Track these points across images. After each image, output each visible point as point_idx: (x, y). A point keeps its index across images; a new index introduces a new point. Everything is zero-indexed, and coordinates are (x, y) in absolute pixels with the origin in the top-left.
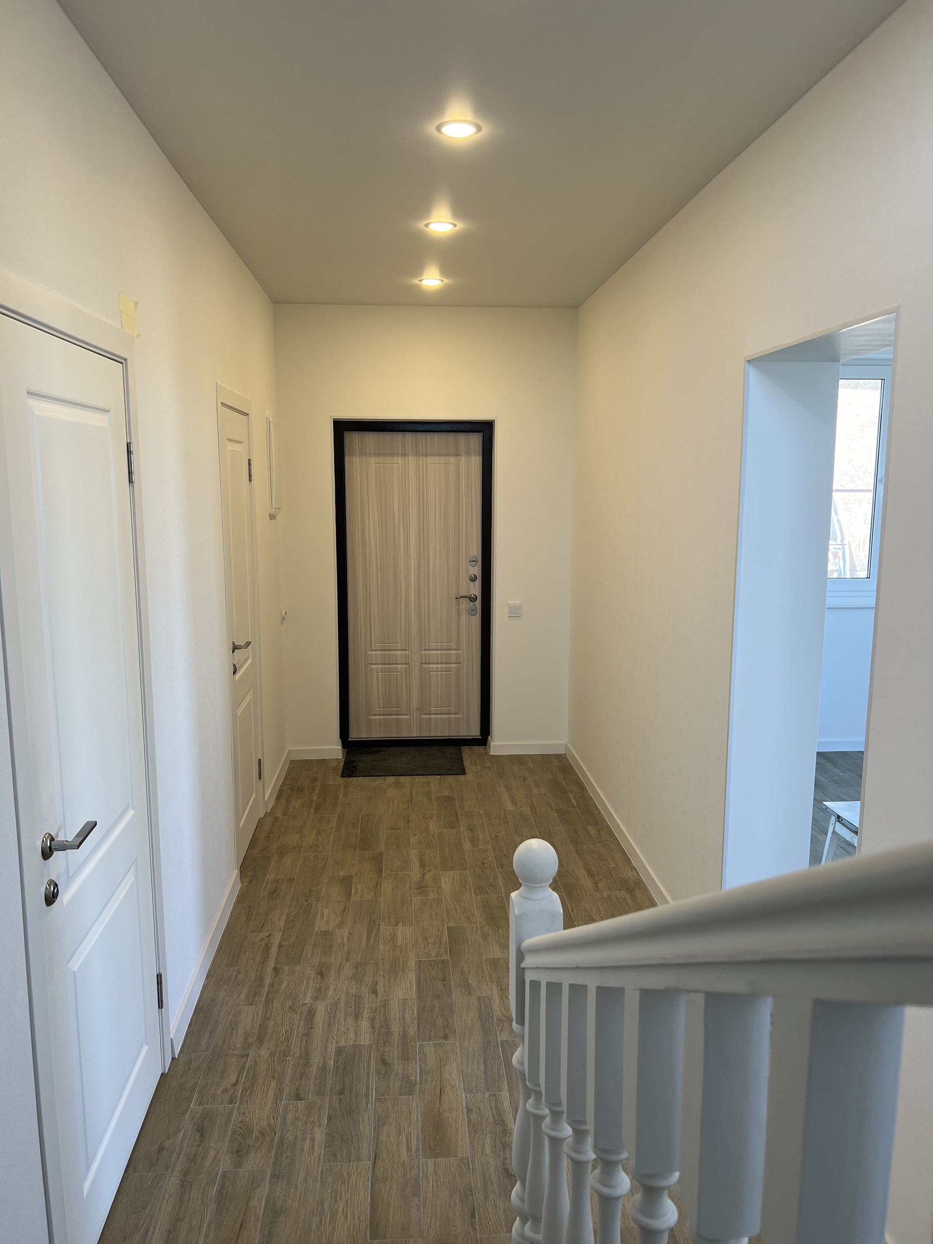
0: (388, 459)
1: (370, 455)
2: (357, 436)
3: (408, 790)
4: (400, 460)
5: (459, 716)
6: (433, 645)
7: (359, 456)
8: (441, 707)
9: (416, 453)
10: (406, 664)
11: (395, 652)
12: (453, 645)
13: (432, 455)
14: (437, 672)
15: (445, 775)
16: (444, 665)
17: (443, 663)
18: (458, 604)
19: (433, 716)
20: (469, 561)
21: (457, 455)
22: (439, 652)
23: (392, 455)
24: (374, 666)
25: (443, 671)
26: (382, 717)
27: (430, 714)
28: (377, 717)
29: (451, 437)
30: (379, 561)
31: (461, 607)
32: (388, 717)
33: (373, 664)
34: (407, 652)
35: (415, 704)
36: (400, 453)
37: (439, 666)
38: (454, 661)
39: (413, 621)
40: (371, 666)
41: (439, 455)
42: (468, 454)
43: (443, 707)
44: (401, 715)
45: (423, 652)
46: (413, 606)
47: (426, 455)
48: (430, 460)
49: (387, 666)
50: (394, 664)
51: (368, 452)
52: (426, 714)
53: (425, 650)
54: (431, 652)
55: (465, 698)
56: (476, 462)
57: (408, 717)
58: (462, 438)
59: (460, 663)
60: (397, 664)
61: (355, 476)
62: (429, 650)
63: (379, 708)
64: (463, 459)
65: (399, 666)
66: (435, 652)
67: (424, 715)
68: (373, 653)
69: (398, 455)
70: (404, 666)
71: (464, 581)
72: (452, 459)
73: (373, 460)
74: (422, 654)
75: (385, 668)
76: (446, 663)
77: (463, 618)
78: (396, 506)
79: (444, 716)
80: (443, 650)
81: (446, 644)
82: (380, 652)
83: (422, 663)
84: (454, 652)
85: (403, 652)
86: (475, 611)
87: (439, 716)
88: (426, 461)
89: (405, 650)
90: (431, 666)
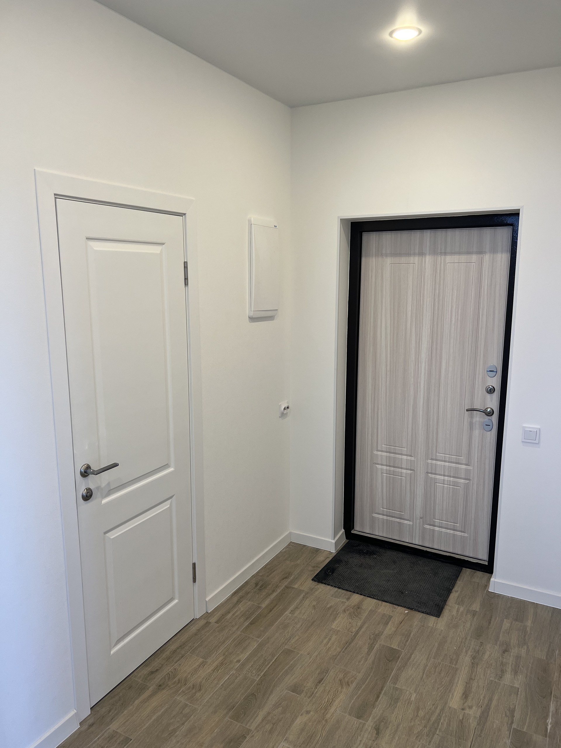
0: (403, 259)
1: (386, 255)
2: (374, 236)
3: (359, 624)
4: (416, 259)
5: (466, 535)
6: (440, 455)
7: (375, 256)
8: (446, 521)
9: (434, 252)
10: (411, 470)
11: (400, 456)
12: (463, 459)
13: (452, 253)
14: (443, 484)
15: (415, 610)
16: (452, 478)
17: (450, 477)
18: (472, 417)
19: (437, 529)
20: (487, 371)
21: (481, 252)
22: (447, 464)
23: (408, 254)
24: (379, 467)
25: (450, 485)
26: (385, 517)
27: (434, 526)
28: (381, 516)
29: (474, 232)
30: (388, 364)
31: (474, 420)
32: (391, 519)
33: (378, 464)
34: (413, 459)
35: (418, 512)
36: (417, 252)
37: (446, 478)
38: (463, 476)
39: (420, 427)
40: (377, 466)
41: (460, 253)
42: (494, 251)
43: (448, 522)
44: (404, 519)
45: (430, 461)
46: (421, 413)
47: (445, 254)
48: (449, 258)
49: (392, 469)
50: (399, 468)
51: (384, 252)
52: (430, 525)
53: (432, 459)
54: (439, 463)
55: (473, 517)
56: (504, 258)
57: (411, 523)
58: (487, 233)
59: (469, 480)
60: (402, 468)
61: (370, 277)
62: (436, 460)
63: (382, 508)
64: (487, 257)
65: (404, 471)
66: (443, 463)
67: (427, 525)
68: (379, 453)
69: (414, 254)
70: (409, 472)
71: (480, 392)
72: (474, 258)
73: (389, 261)
74: (428, 463)
75: (390, 470)
76: (454, 477)
77: (477, 432)
78: (409, 308)
79: (448, 531)
80: (451, 462)
81: (455, 457)
82: (386, 453)
83: (427, 473)
84: (464, 467)
85: (409, 458)
86: (491, 426)
87: (444, 530)
88: (445, 260)
89: (411, 456)
90: (438, 477)
